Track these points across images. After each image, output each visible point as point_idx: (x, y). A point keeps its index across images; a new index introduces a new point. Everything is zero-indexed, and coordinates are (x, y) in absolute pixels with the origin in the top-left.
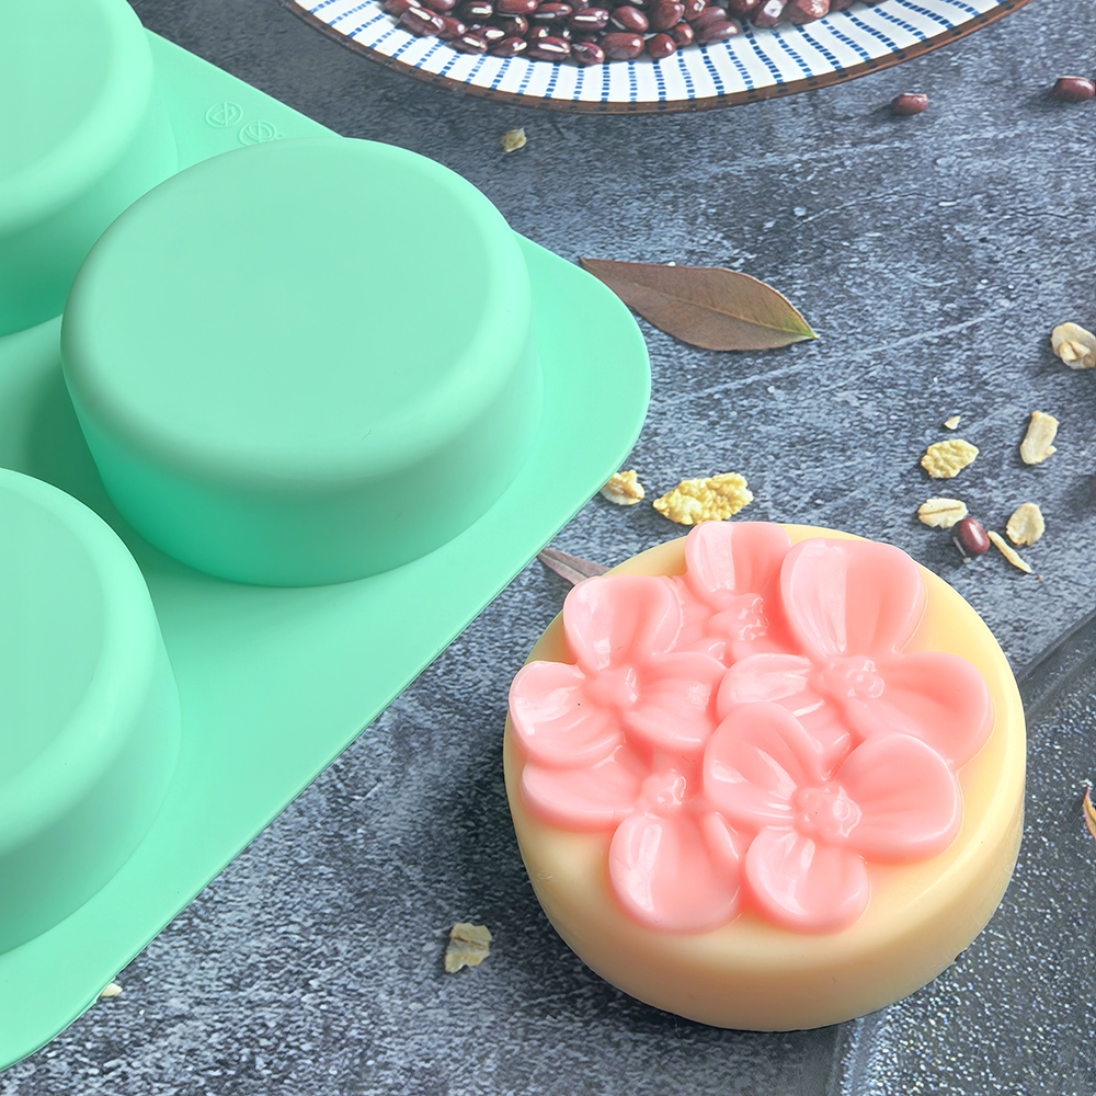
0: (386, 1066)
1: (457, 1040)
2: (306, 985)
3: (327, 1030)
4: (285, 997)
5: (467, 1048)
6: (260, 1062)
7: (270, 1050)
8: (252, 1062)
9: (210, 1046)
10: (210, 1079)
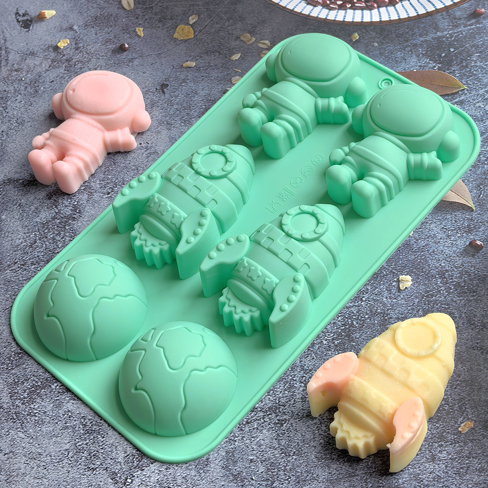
0: (391, 318)
1: (409, 308)
2: (362, 300)
3: (371, 311)
4: (357, 304)
5: (413, 309)
6: (355, 323)
7: (357, 319)
8: (353, 323)
9: (339, 321)
10: (342, 329)
